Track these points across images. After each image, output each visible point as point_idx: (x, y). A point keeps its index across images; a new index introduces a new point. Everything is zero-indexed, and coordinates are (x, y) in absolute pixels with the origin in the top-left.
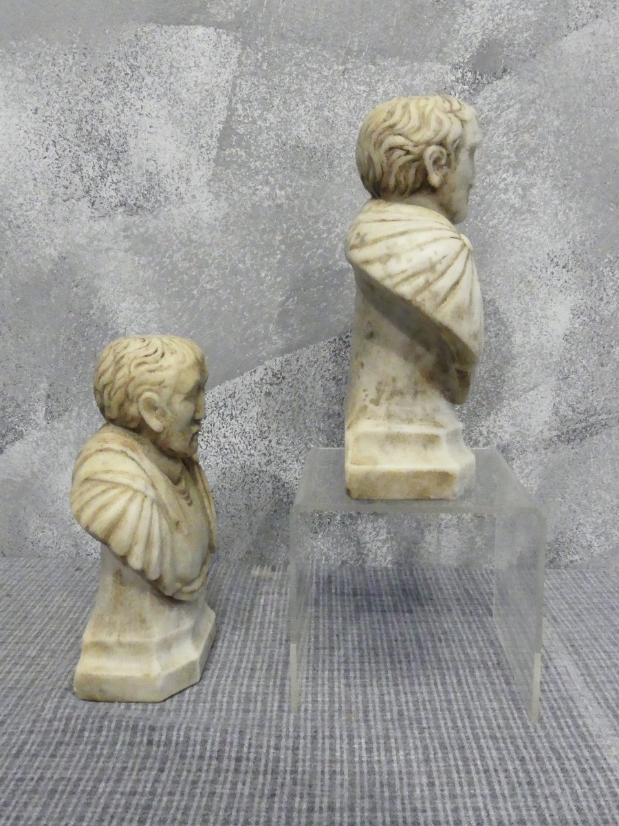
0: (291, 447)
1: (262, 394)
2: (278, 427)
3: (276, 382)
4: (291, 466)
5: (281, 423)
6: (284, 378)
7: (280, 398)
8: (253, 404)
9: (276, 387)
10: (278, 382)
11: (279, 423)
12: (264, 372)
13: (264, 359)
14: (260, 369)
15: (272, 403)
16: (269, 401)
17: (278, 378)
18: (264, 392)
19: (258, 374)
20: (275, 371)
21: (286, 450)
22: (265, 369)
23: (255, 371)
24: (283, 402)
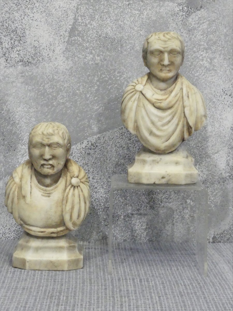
0: (99, 181)
1: (86, 154)
2: (93, 171)
3: (93, 148)
4: (99, 190)
5: (95, 168)
6: (97, 146)
7: (94, 156)
8: (81, 159)
9: (93, 150)
10: (94, 148)
11: (94, 168)
12: (87, 143)
13: (88, 136)
14: (85, 142)
15: (91, 158)
16: (89, 157)
17: (94, 146)
18: (87, 153)
19: (84, 144)
20: (93, 143)
21: (97, 182)
22: (88, 142)
23: (83, 143)
24: (96, 158)
